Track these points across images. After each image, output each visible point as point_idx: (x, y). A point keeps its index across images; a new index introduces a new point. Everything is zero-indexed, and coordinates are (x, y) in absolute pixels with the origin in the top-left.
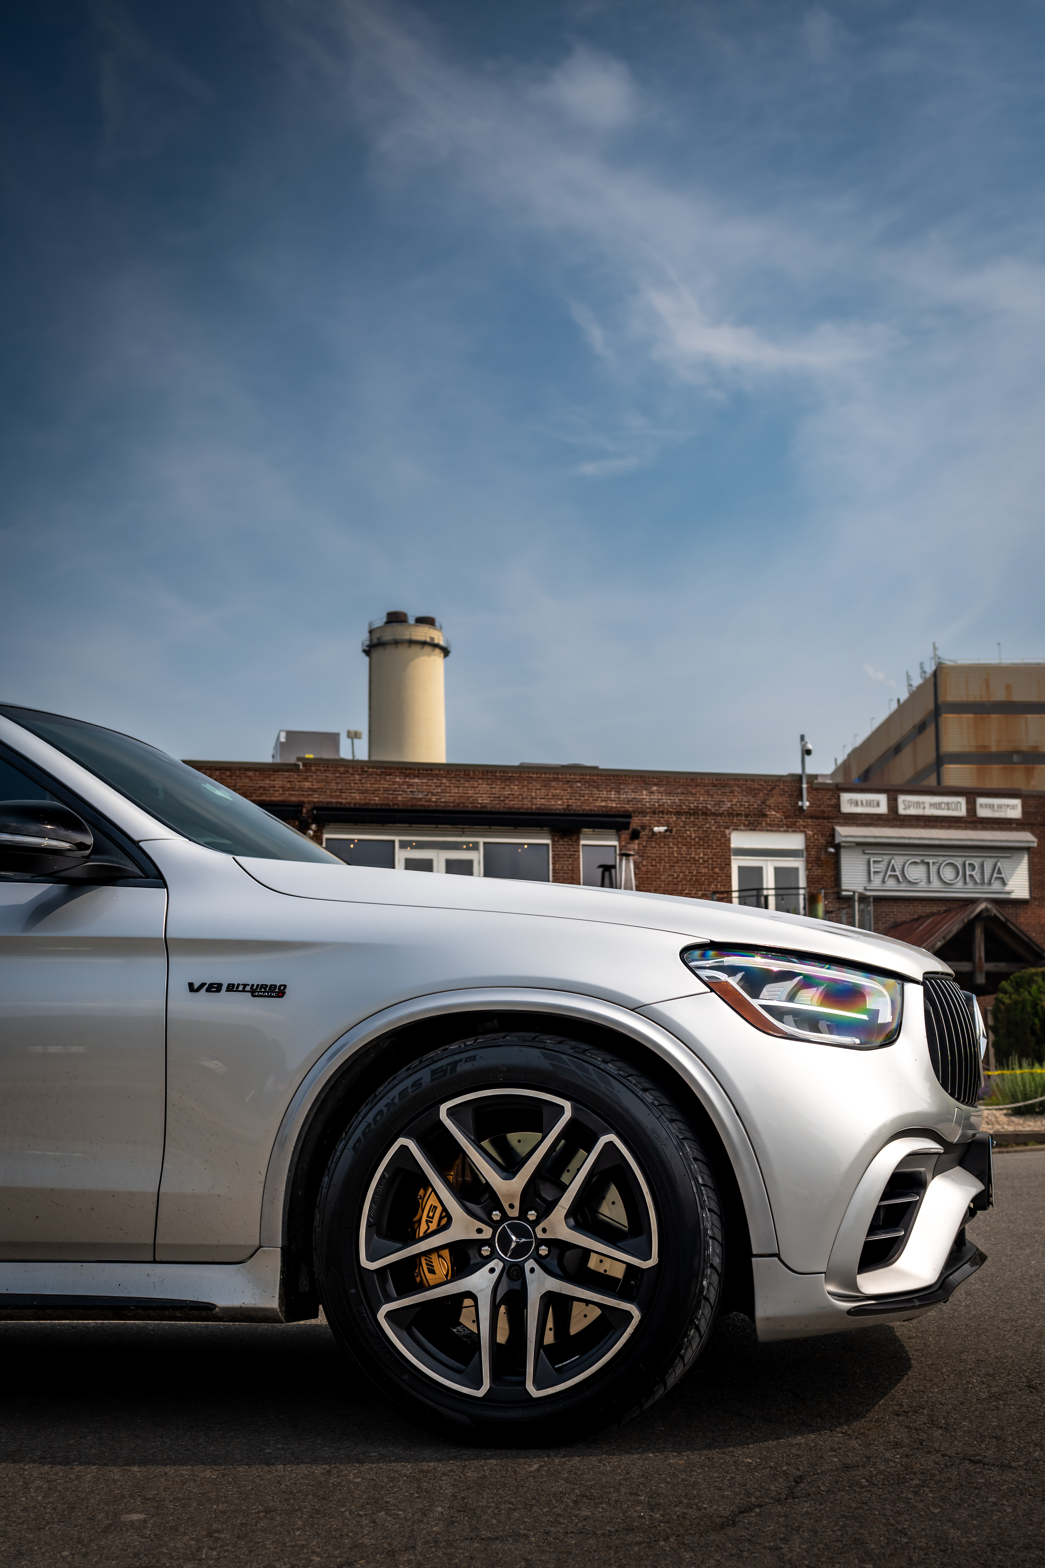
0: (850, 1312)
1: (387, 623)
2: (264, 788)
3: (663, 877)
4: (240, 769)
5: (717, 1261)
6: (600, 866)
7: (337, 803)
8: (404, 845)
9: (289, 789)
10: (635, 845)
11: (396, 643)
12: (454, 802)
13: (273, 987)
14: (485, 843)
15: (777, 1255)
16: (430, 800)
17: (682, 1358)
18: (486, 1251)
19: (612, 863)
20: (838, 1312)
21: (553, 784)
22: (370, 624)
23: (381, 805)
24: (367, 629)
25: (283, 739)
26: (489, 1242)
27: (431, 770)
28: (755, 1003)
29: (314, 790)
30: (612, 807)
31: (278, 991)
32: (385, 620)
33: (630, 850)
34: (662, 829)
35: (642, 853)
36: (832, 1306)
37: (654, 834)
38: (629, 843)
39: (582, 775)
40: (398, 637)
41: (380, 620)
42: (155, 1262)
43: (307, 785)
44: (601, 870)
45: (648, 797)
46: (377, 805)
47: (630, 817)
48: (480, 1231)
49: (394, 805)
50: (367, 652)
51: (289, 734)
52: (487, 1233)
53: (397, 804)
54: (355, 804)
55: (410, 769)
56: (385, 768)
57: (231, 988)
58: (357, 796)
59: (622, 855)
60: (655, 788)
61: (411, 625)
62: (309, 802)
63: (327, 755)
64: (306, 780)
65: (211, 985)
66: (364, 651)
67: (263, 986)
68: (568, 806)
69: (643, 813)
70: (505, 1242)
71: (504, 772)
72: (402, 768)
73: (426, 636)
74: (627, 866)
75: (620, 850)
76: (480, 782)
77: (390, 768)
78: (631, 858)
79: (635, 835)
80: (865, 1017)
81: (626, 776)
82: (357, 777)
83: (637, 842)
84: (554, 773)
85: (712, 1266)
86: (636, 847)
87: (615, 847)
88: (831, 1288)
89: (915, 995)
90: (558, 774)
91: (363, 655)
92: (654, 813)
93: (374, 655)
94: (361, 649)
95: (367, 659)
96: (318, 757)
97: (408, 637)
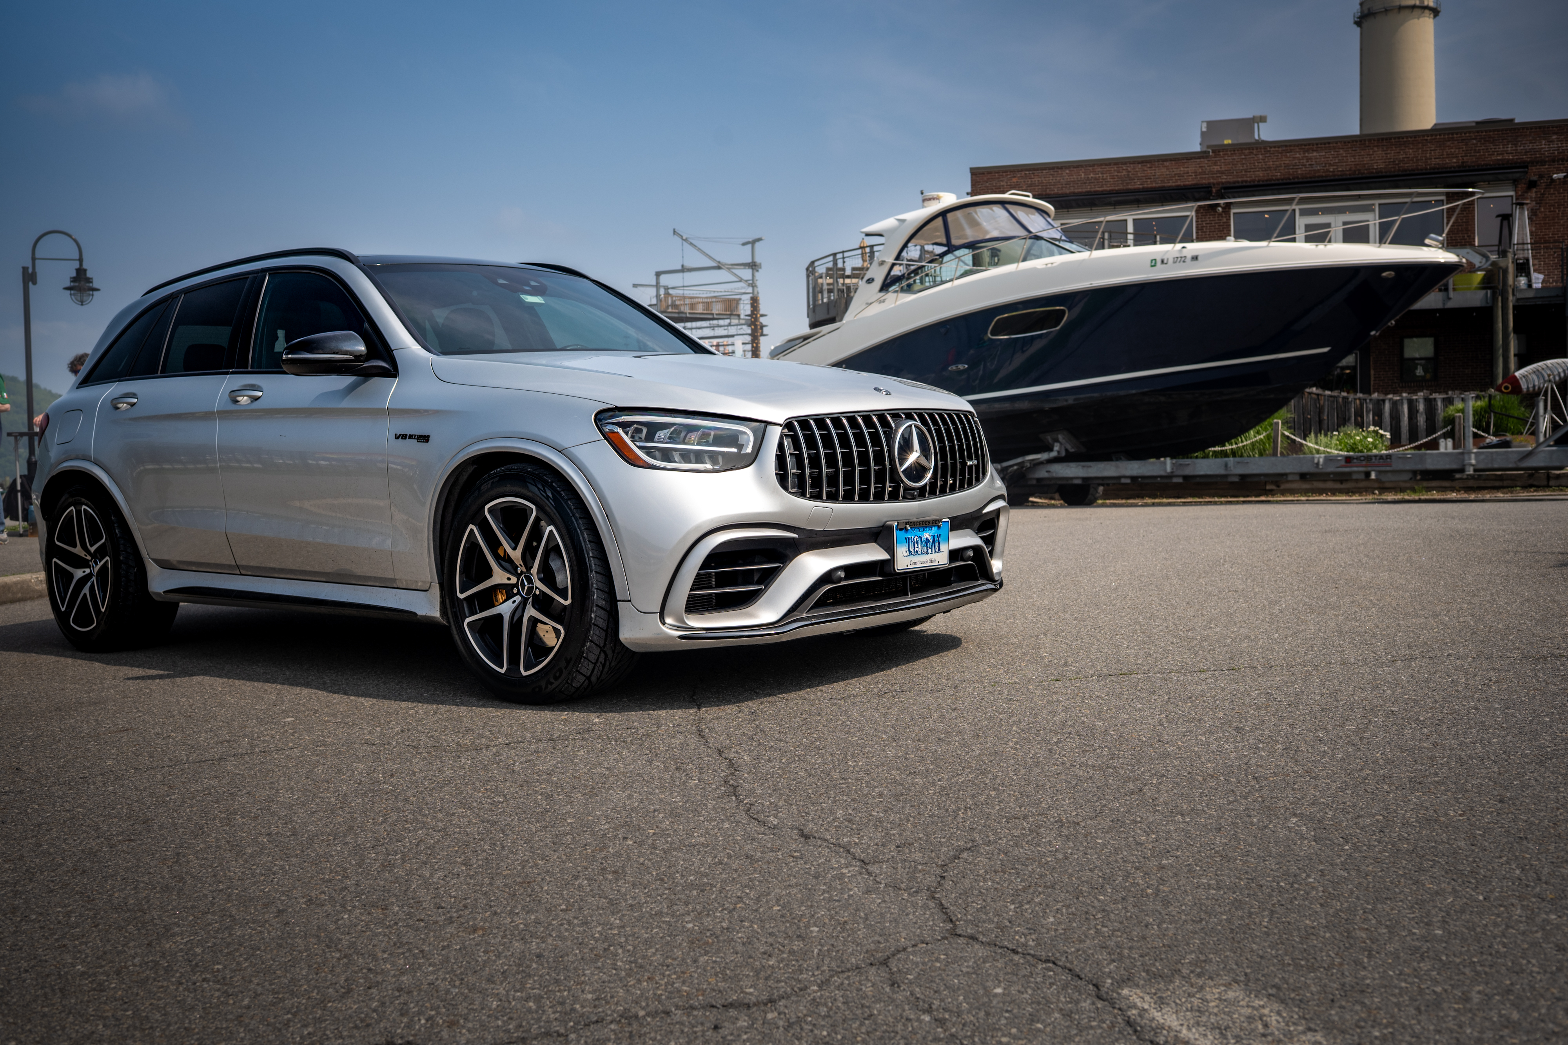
0: (681, 637)
2: (1179, 175)
3: (1562, 222)
4: (1158, 161)
6: (1498, 216)
7: (1242, 182)
8: (1304, 213)
9: (1200, 174)
10: (1533, 194)
11: (1386, 11)
12: (1350, 170)
14: (1380, 205)
15: (629, 601)
16: (1328, 171)
19: (1510, 212)
20: (672, 638)
21: (1448, 143)
23: (1282, 180)
25: (1204, 129)
26: (516, 585)
27: (1329, 143)
29: (1222, 173)
30: (1509, 160)
31: (425, 438)
33: (1526, 199)
34: (1561, 175)
35: (1540, 201)
36: (665, 633)
37: (1553, 180)
38: (1527, 192)
39: (1478, 132)
40: (1386, 5)
43: (1216, 168)
44: (1499, 219)
45: (1545, 147)
46: (1278, 180)
47: (1527, 167)
48: (509, 579)
49: (1294, 178)
50: (1358, 23)
51: (1210, 124)
52: (514, 580)
53: (1298, 178)
54: (1259, 181)
55: (1309, 145)
56: (1286, 146)
57: (411, 437)
58: (1261, 174)
59: (1517, 204)
60: (1554, 137)
62: (1218, 184)
63: (1243, 139)
64: (1215, 164)
65: (403, 435)
66: (1356, 23)
67: (420, 436)
68: (1463, 162)
69: (1542, 162)
70: (522, 585)
71: (1399, 138)
72: (1301, 145)
74: (1522, 213)
75: (1517, 199)
76: (1376, 149)
77: (1290, 146)
78: (1525, 207)
79: (1532, 185)
80: (732, 451)
81: (1523, 128)
82: (1261, 157)
83: (1534, 190)
84: (1448, 134)
86: (1534, 195)
87: (1512, 196)
89: (774, 435)
90: (1452, 134)
91: (1355, 26)
92: (1554, 161)
93: (1365, 25)
94: (1352, 21)
95: (1358, 29)
96: (1236, 142)
97: (1398, 4)
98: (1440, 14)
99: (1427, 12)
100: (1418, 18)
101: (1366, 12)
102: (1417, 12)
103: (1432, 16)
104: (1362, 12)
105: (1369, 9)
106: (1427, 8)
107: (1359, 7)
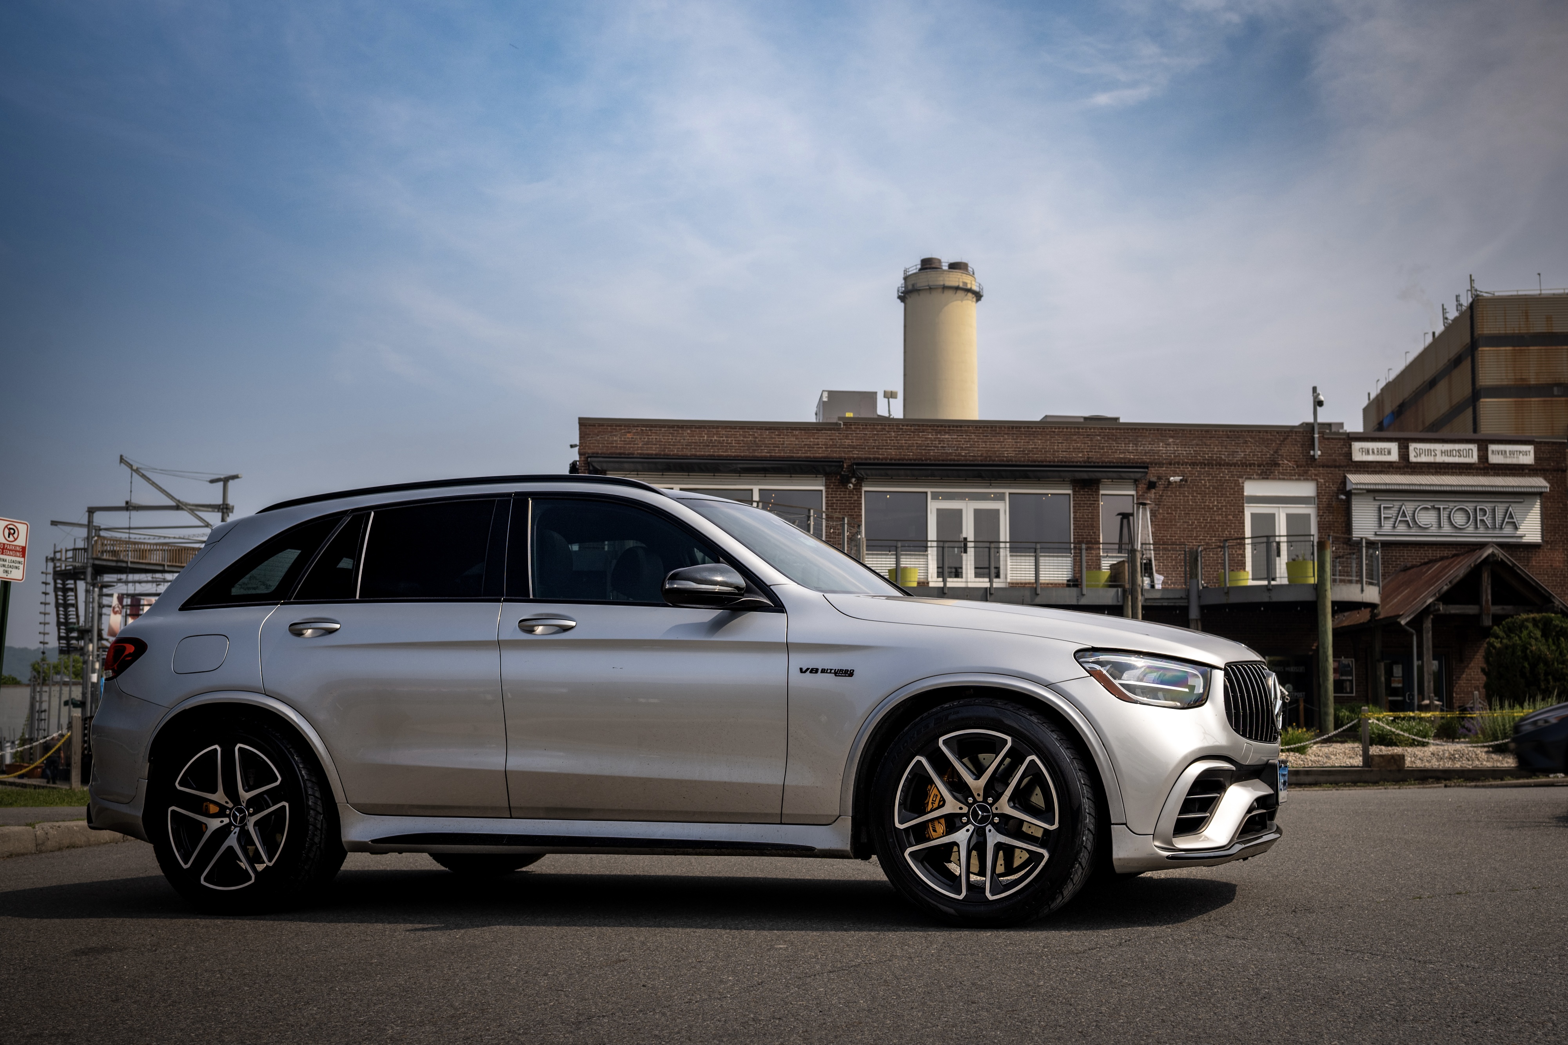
0: (1168, 857)
1: (920, 270)
2: (809, 446)
3: (1178, 524)
4: (787, 429)
5: (1092, 827)
6: (1119, 514)
7: (874, 459)
8: (935, 496)
9: (831, 446)
10: (1152, 494)
11: (931, 289)
12: (981, 456)
13: (847, 671)
14: (1010, 494)
15: (1125, 824)
16: (960, 455)
17: (1072, 880)
18: (965, 819)
19: (1131, 511)
20: (1162, 857)
21: (1075, 437)
22: (905, 271)
23: (915, 460)
24: (902, 276)
25: (825, 399)
26: (966, 814)
27: (961, 427)
28: (1116, 682)
29: (854, 447)
30: (1130, 459)
31: (850, 673)
32: (919, 267)
33: (1147, 499)
34: (1178, 479)
35: (1158, 502)
36: (1157, 853)
37: (1170, 483)
38: (1147, 493)
39: (1102, 429)
40: (931, 283)
41: (914, 266)
42: (781, 824)
43: (848, 442)
44: (1120, 517)
45: (1165, 449)
46: (911, 460)
47: (1147, 468)
48: (961, 808)
49: (926, 460)
50: (902, 298)
51: (831, 393)
52: (965, 810)
53: (930, 459)
54: (891, 459)
55: (942, 426)
56: (919, 426)
57: (823, 671)
58: (893, 452)
59: (1139, 504)
60: (1171, 440)
61: (945, 271)
62: (849, 459)
63: (865, 414)
64: (847, 437)
65: (812, 669)
66: (899, 297)
67: (841, 670)
68: (1088, 458)
69: (1160, 464)
70: (975, 814)
71: (1028, 427)
72: (934, 426)
73: (959, 282)
74: (1144, 514)
75: (1138, 499)
76: (1006, 436)
77: (923, 425)
78: (1148, 507)
79: (1152, 485)
80: (1187, 690)
81: (1143, 429)
82: (893, 434)
83: (1153, 491)
84: (1075, 428)
85: (1089, 829)
86: (1153, 496)
87: (1133, 496)
88: (1157, 843)
89: (1219, 677)
90: (1078, 428)
91: (899, 301)
92: (1170, 464)
93: (909, 301)
94: (896, 296)
95: (902, 305)
96: (857, 416)
97: (942, 283)
98: (983, 299)
99: (970, 295)
100: (962, 301)
101: (910, 287)
102: (960, 294)
103: (974, 299)
104: (905, 287)
105: (913, 285)
106: (969, 291)
107: (903, 281)
